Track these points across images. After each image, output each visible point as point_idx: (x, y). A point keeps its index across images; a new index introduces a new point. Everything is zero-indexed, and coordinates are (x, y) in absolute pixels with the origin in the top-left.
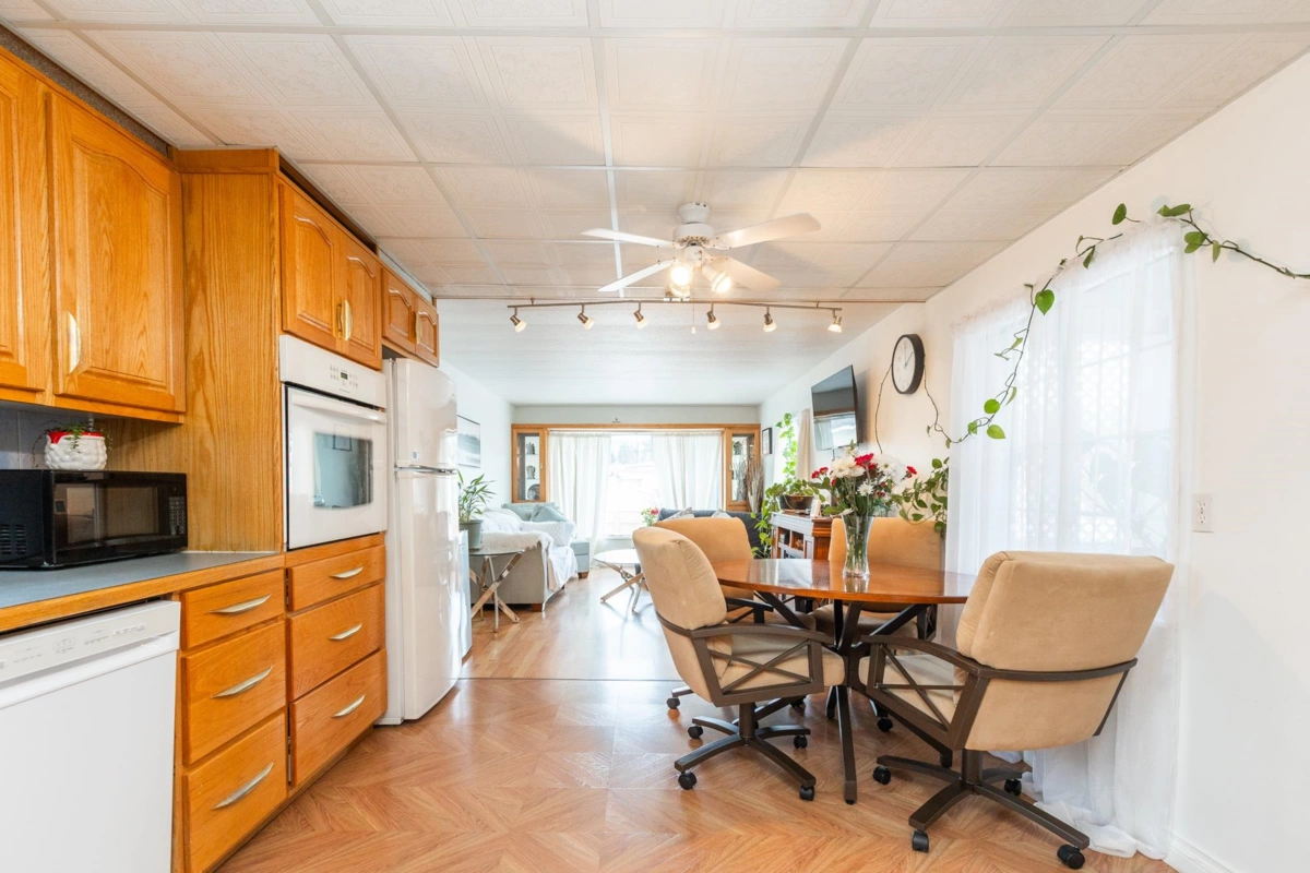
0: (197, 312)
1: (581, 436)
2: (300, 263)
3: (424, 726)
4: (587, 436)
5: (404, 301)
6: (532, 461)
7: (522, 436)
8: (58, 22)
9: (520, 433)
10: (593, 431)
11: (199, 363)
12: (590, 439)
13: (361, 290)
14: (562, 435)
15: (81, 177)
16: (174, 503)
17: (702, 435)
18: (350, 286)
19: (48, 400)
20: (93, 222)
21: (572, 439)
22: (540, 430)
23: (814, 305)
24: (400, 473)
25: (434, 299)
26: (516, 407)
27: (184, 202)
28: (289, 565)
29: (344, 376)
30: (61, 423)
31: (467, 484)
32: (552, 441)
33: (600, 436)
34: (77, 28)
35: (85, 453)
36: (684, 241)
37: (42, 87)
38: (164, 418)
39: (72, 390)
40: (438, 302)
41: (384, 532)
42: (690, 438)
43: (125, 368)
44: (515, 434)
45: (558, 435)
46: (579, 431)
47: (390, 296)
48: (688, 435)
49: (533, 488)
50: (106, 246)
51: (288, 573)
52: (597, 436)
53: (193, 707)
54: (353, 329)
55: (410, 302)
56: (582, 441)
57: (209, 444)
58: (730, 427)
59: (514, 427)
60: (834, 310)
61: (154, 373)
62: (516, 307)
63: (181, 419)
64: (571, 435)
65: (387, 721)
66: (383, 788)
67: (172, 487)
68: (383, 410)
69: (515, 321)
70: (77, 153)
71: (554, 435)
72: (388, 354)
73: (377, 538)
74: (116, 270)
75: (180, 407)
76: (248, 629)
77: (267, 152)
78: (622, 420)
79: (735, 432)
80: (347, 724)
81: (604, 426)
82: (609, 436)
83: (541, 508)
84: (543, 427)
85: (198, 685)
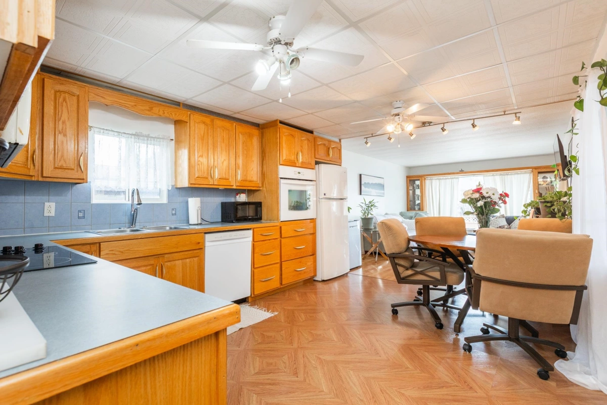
0: (264, 162)
1: (442, 179)
2: (284, 145)
3: (328, 284)
4: (446, 179)
5: (325, 145)
6: (418, 192)
7: (414, 181)
8: (235, 113)
9: (411, 180)
10: (449, 176)
11: (264, 174)
12: (447, 180)
13: (305, 147)
14: (432, 179)
15: (241, 138)
16: (259, 209)
17: (518, 174)
18: (302, 147)
19: (234, 187)
20: (243, 148)
21: (437, 181)
22: (421, 177)
23: (503, 113)
24: (320, 200)
25: (340, 140)
26: (409, 168)
27: (262, 136)
28: (281, 225)
29: (299, 173)
30: (238, 191)
31: (367, 203)
32: (428, 182)
33: (453, 178)
34: (238, 113)
35: (242, 198)
36: (394, 115)
37: (235, 124)
38: (257, 189)
39: (239, 185)
40: (342, 140)
41: (315, 219)
42: (509, 176)
43: (249, 178)
44: (408, 181)
45: (430, 179)
46: (441, 177)
47: (318, 145)
48: (507, 175)
49: (419, 205)
50: (245, 152)
51: (281, 227)
52: (451, 178)
53: (255, 255)
54: (302, 159)
55: (327, 145)
56: (442, 181)
57: (266, 194)
58: (536, 168)
59: (407, 177)
60: (516, 113)
61: (255, 179)
62: (367, 138)
63: (261, 189)
64: (437, 179)
65: (316, 279)
66: (305, 293)
67: (258, 205)
68: (315, 181)
69: (366, 143)
70: (240, 135)
71: (428, 179)
72: (317, 163)
73: (313, 220)
74: (247, 156)
75: (260, 185)
76: (269, 240)
77: (277, 120)
78: (465, 169)
79: (540, 171)
80: (300, 274)
81: (453, 173)
82: (458, 178)
83: (417, 214)
84: (421, 176)
85: (257, 250)
